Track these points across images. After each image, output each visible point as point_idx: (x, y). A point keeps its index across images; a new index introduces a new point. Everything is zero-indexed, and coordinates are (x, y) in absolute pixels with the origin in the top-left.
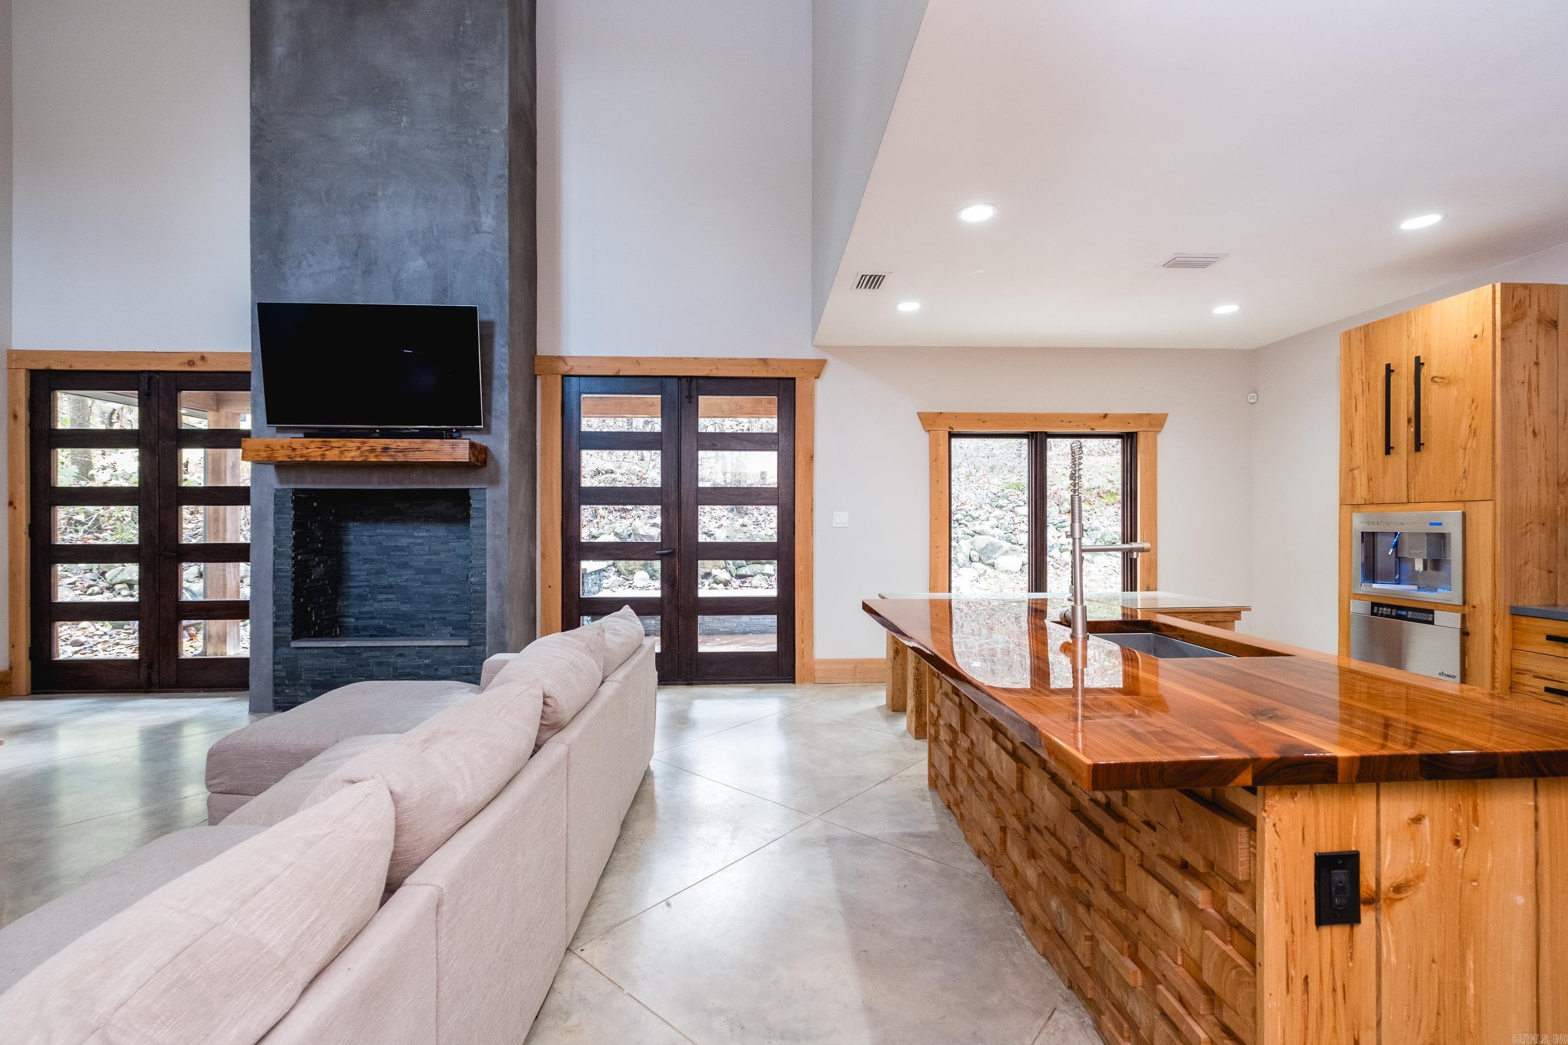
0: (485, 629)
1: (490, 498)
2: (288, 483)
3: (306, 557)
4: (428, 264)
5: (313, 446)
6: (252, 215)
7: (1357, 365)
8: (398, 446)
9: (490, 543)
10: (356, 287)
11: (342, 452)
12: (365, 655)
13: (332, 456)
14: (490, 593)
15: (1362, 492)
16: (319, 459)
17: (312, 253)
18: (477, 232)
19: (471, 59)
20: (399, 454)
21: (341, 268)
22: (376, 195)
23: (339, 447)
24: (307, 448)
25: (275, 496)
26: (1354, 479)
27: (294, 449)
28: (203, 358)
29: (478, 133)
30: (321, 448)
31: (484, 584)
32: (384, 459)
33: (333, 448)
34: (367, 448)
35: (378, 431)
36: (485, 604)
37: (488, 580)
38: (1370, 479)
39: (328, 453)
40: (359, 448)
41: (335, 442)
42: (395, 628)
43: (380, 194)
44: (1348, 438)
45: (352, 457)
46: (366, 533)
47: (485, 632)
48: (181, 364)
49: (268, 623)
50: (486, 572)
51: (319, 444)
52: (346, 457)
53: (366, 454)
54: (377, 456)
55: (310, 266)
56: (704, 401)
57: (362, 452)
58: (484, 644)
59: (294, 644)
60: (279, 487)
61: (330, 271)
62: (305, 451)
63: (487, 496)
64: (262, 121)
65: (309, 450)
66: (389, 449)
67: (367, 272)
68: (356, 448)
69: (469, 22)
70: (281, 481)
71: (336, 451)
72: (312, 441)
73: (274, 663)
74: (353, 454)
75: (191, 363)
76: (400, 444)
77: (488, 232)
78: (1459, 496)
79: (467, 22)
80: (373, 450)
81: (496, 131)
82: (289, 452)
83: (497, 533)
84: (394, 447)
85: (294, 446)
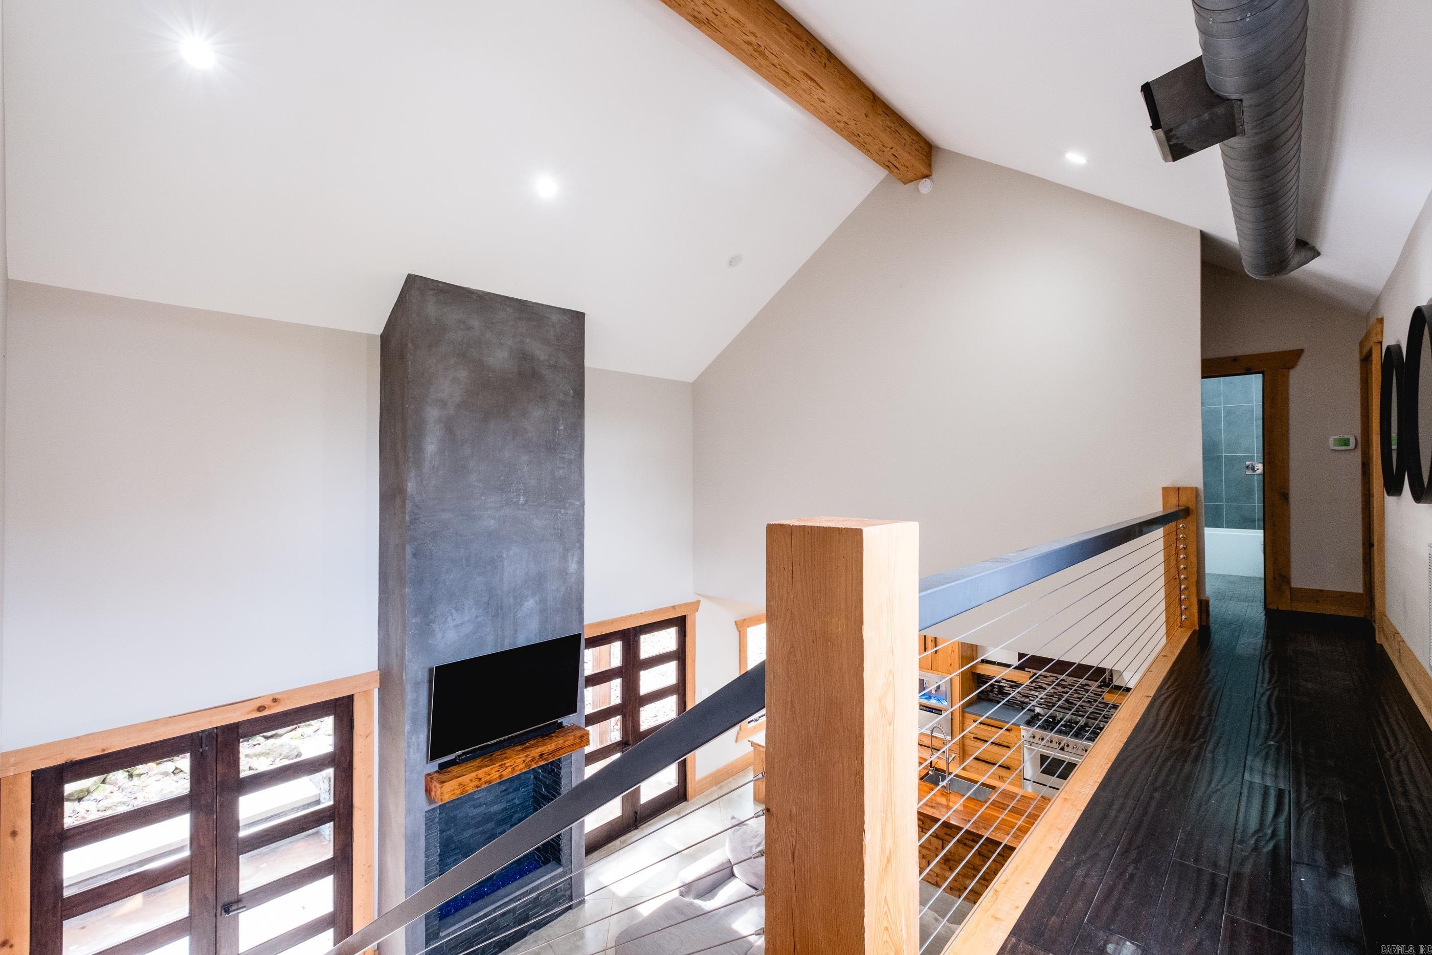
4: (536, 602)
5: (494, 771)
8: (549, 750)
11: (514, 769)
13: (508, 773)
16: (499, 780)
17: (453, 609)
18: (566, 574)
19: (563, 453)
22: (502, 556)
23: (511, 766)
24: (489, 775)
25: (427, 818)
27: (480, 779)
29: (567, 505)
30: (499, 771)
33: (507, 768)
34: (530, 759)
39: (504, 773)
40: (524, 761)
41: (509, 762)
43: (504, 555)
45: (521, 769)
51: (497, 769)
52: (518, 771)
53: (529, 763)
55: (454, 620)
56: (643, 639)
57: (526, 764)
60: (429, 808)
61: (468, 621)
62: (489, 778)
64: (417, 506)
66: (543, 754)
68: (522, 762)
69: (562, 428)
71: (510, 769)
72: (493, 768)
76: (549, 748)
77: (574, 573)
79: (561, 428)
80: (533, 759)
81: (578, 503)
84: (546, 752)
85: (480, 776)
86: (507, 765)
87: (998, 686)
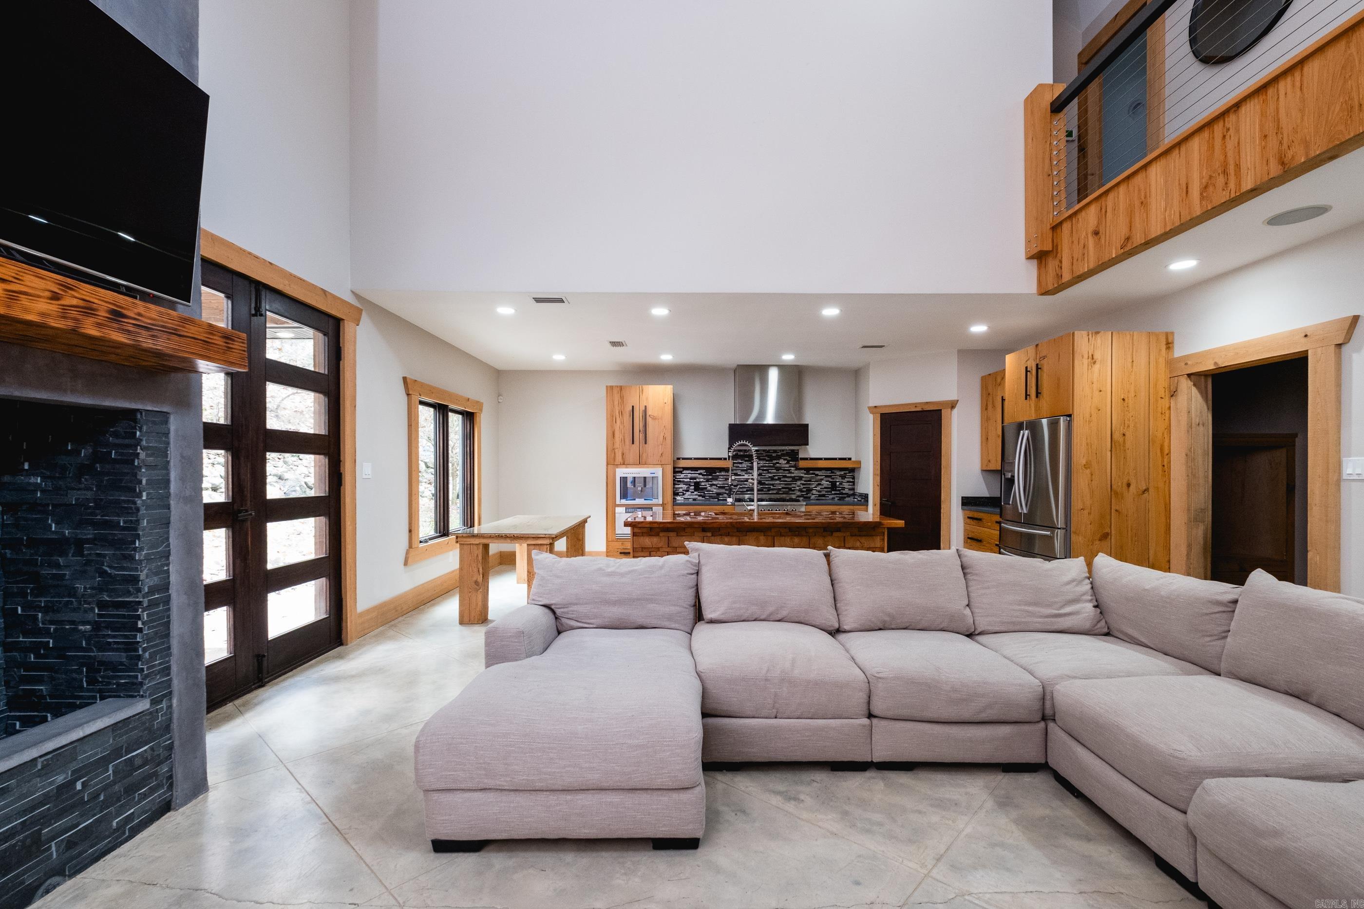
0: (169, 668)
1: (176, 431)
7: (616, 403)
8: (139, 317)
15: (619, 459)
26: (615, 453)
31: (166, 587)
34: (75, 302)
36: (169, 623)
38: (623, 454)
44: (612, 435)
45: (42, 314)
47: (171, 675)
52: (26, 310)
53: (74, 313)
54: (99, 325)
56: (271, 319)
63: (172, 428)
68: (47, 294)
74: (43, 306)
78: (659, 463)
87: (695, 483)
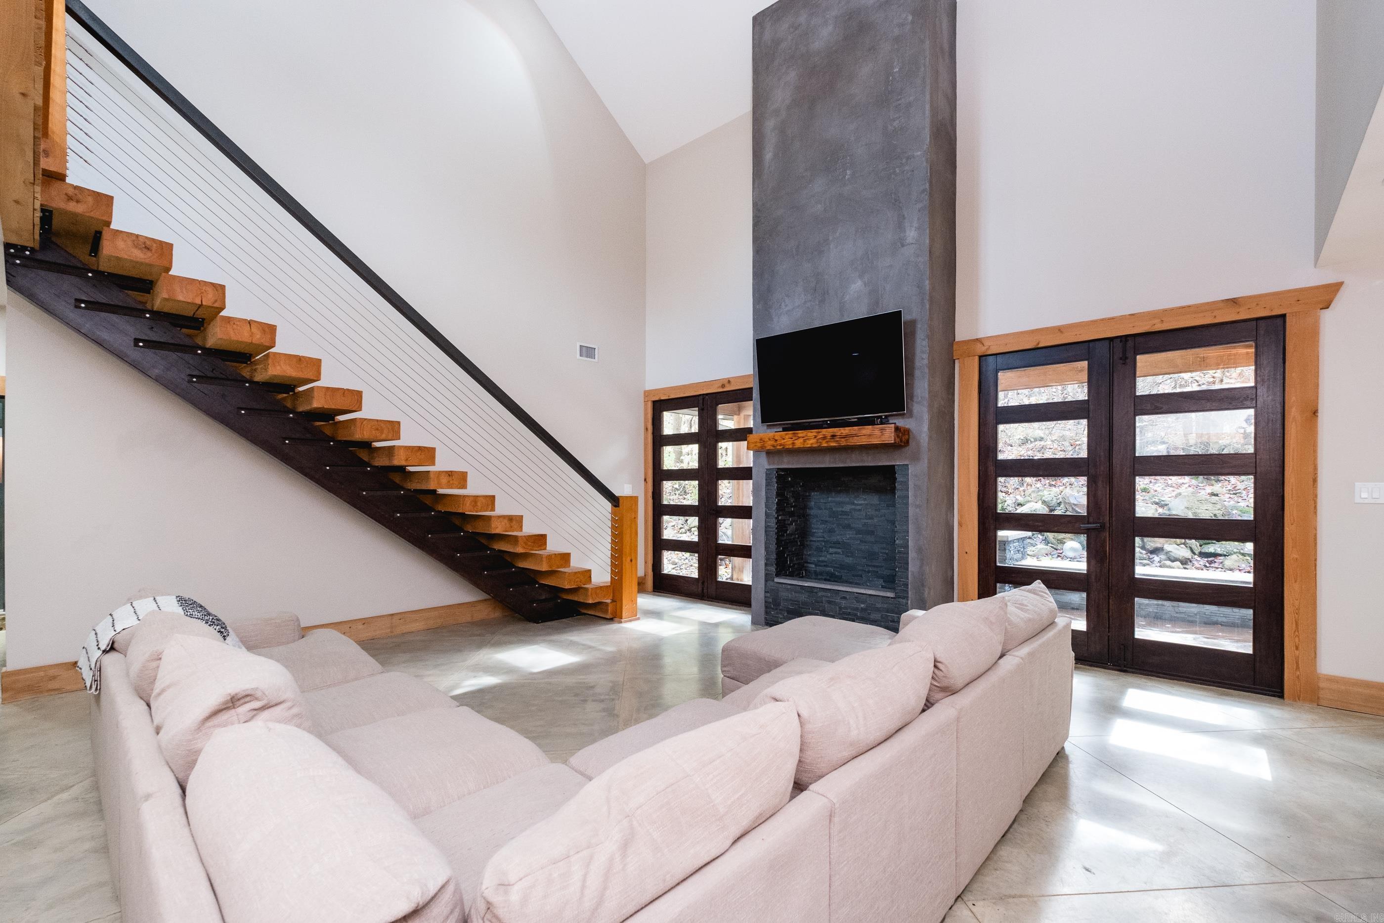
0: (908, 585)
1: (911, 472)
2: (774, 464)
3: (784, 517)
4: (865, 283)
5: (787, 437)
6: (754, 279)
8: (842, 433)
9: (911, 511)
10: (815, 314)
11: (805, 441)
12: (820, 594)
13: (799, 444)
14: (912, 554)
16: (791, 447)
17: (788, 296)
18: (903, 246)
19: (897, 101)
20: (843, 440)
21: (805, 302)
22: (828, 240)
23: (803, 437)
24: (784, 439)
25: (766, 474)
27: (776, 440)
28: (729, 382)
30: (792, 438)
31: (907, 547)
32: (833, 444)
33: (799, 438)
34: (821, 436)
35: (829, 422)
36: (908, 564)
37: (911, 544)
39: (796, 441)
40: (815, 437)
41: (801, 433)
42: (842, 576)
43: (831, 238)
45: (812, 444)
46: (822, 501)
47: (908, 588)
48: (718, 387)
49: (762, 563)
50: (908, 537)
51: (790, 436)
52: (808, 444)
53: (820, 441)
54: (827, 442)
55: (786, 306)
56: (1142, 360)
57: (817, 440)
58: (907, 598)
59: (777, 580)
60: (768, 467)
61: (798, 306)
62: (783, 441)
65: (785, 441)
66: (835, 436)
67: (822, 301)
68: (814, 437)
70: (769, 464)
71: (801, 440)
72: (786, 434)
73: (765, 592)
74: (812, 441)
75: (723, 386)
77: (912, 243)
80: (824, 438)
82: (772, 442)
83: (918, 503)
84: (839, 434)
85: (776, 438)
86: (800, 435)
